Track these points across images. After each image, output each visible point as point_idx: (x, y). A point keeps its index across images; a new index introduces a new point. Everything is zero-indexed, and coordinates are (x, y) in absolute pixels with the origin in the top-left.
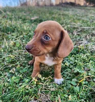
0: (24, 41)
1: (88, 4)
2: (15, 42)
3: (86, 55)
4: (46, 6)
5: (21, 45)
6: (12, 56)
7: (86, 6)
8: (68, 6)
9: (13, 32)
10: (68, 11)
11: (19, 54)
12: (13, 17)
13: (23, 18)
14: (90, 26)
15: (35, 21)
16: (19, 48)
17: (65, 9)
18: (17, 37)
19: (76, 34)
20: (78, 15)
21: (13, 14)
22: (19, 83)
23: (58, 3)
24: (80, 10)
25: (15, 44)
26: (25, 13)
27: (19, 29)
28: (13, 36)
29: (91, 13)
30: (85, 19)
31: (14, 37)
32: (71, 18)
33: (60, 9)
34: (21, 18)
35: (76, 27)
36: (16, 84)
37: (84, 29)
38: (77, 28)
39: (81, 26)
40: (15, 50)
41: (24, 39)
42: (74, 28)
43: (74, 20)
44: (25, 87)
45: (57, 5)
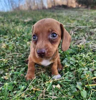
0: (17, 43)
1: (80, 6)
2: (7, 44)
3: (88, 54)
4: (38, 9)
5: (14, 48)
6: (4, 60)
7: (79, 8)
8: (61, 8)
9: (6, 34)
10: (62, 12)
11: (13, 57)
12: (5, 20)
13: (16, 21)
14: (86, 25)
15: (29, 23)
16: (12, 51)
17: (59, 11)
18: (9, 39)
19: (73, 33)
20: (72, 15)
21: (5, 18)
22: (13, 91)
23: (51, 6)
24: (73, 11)
25: (8, 46)
26: (17, 16)
27: (12, 32)
28: (5, 38)
29: (84, 14)
30: (80, 19)
31: (7, 39)
32: (65, 18)
33: (53, 12)
34: (13, 21)
35: (72, 26)
36: (10, 92)
37: (81, 28)
38: (73, 28)
39: (77, 26)
40: (8, 53)
41: (17, 41)
42: (70, 28)
43: (68, 20)
44: (20, 95)
45: (50, 9)
